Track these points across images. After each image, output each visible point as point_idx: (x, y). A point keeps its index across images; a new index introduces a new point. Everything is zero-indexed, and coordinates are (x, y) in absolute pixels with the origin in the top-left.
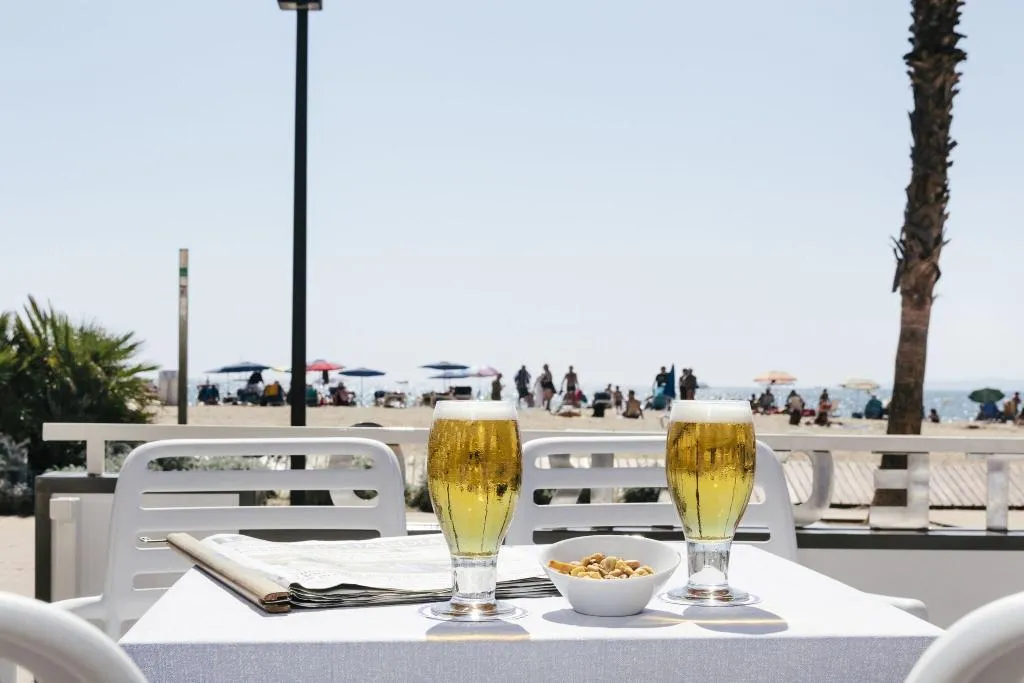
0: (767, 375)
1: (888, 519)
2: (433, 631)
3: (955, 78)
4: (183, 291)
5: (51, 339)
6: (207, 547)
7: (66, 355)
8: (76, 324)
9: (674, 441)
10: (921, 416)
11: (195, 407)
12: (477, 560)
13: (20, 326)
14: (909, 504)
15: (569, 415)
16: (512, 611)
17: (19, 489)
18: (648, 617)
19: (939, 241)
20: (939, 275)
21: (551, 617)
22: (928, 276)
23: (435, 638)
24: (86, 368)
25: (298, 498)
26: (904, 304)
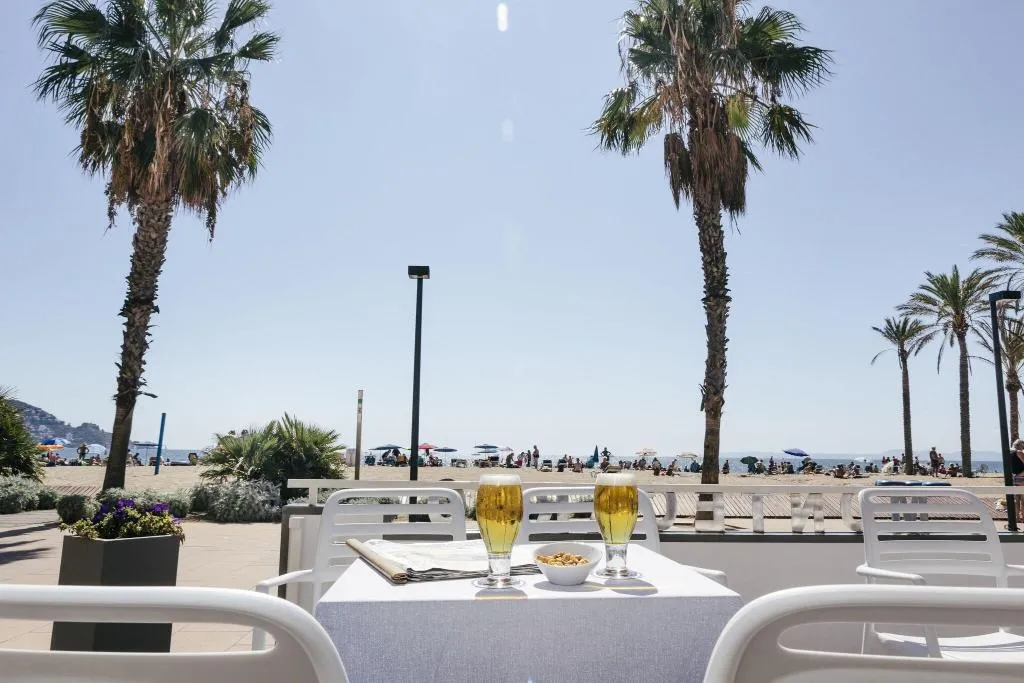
0: (642, 451)
1: (704, 526)
2: (478, 594)
3: (727, 309)
4: (360, 411)
5: (294, 434)
6: (367, 547)
7: (302, 442)
8: (306, 426)
9: (599, 496)
10: (717, 472)
11: (364, 468)
12: (500, 555)
13: (280, 428)
14: (715, 518)
15: (546, 471)
16: (518, 583)
17: (275, 509)
18: (585, 586)
19: (723, 386)
20: (723, 402)
21: (538, 586)
22: (718, 403)
23: (480, 598)
24: (310, 448)
25: (413, 518)
26: (707, 417)
